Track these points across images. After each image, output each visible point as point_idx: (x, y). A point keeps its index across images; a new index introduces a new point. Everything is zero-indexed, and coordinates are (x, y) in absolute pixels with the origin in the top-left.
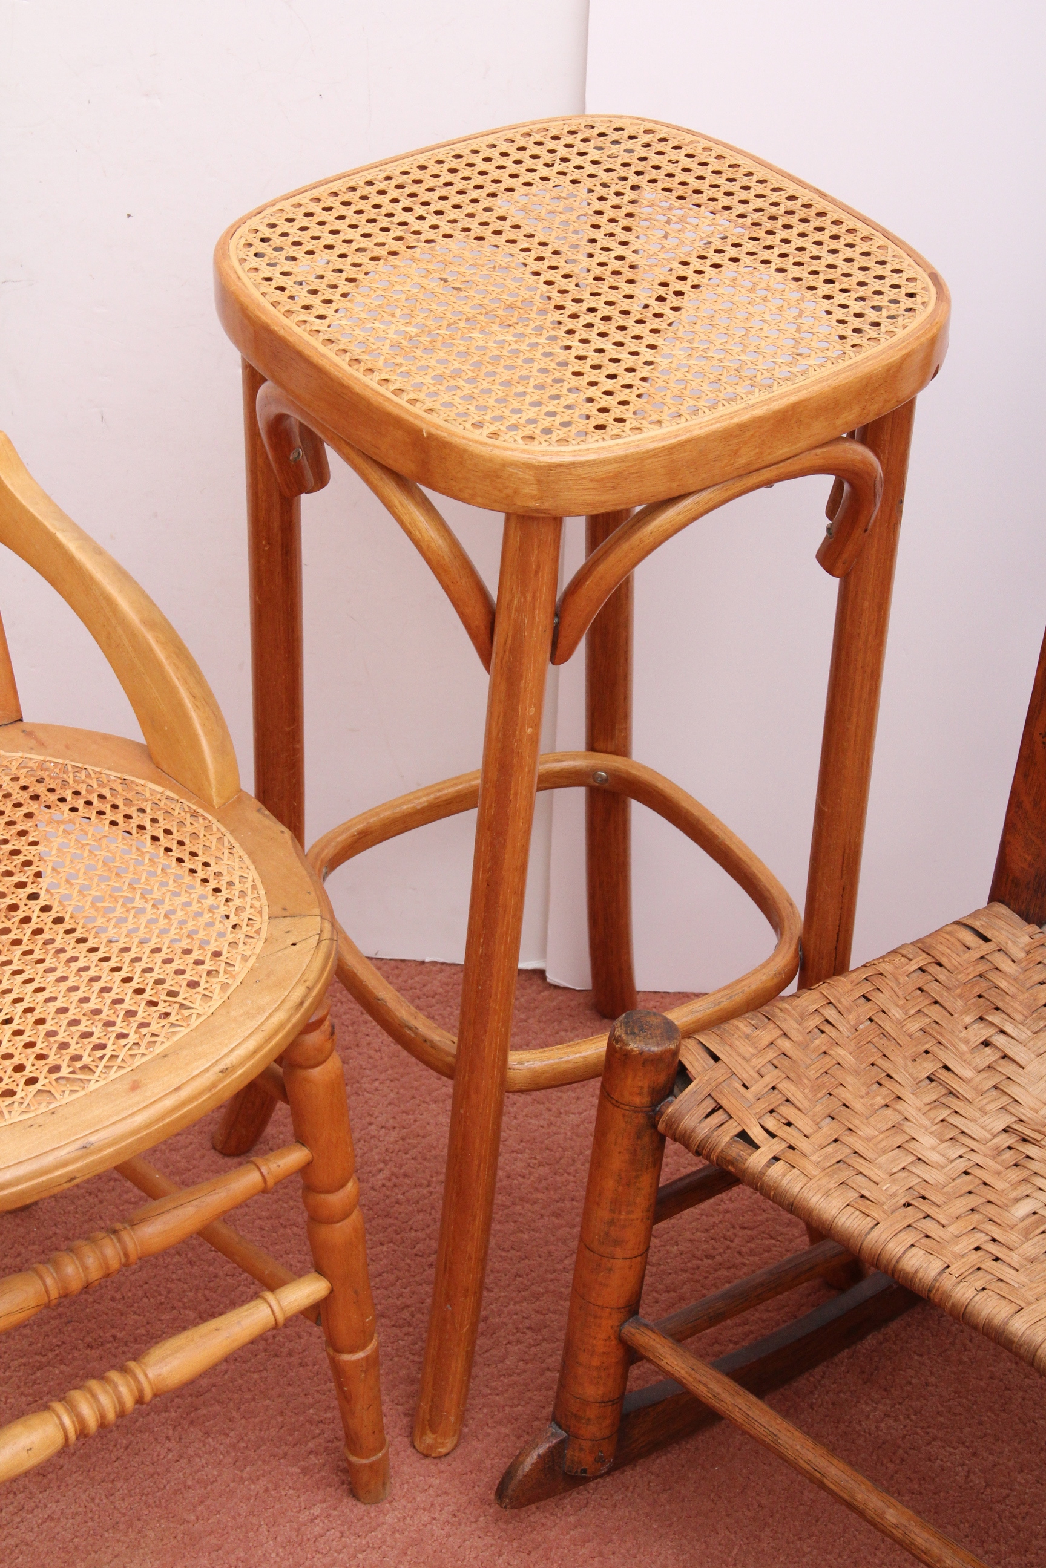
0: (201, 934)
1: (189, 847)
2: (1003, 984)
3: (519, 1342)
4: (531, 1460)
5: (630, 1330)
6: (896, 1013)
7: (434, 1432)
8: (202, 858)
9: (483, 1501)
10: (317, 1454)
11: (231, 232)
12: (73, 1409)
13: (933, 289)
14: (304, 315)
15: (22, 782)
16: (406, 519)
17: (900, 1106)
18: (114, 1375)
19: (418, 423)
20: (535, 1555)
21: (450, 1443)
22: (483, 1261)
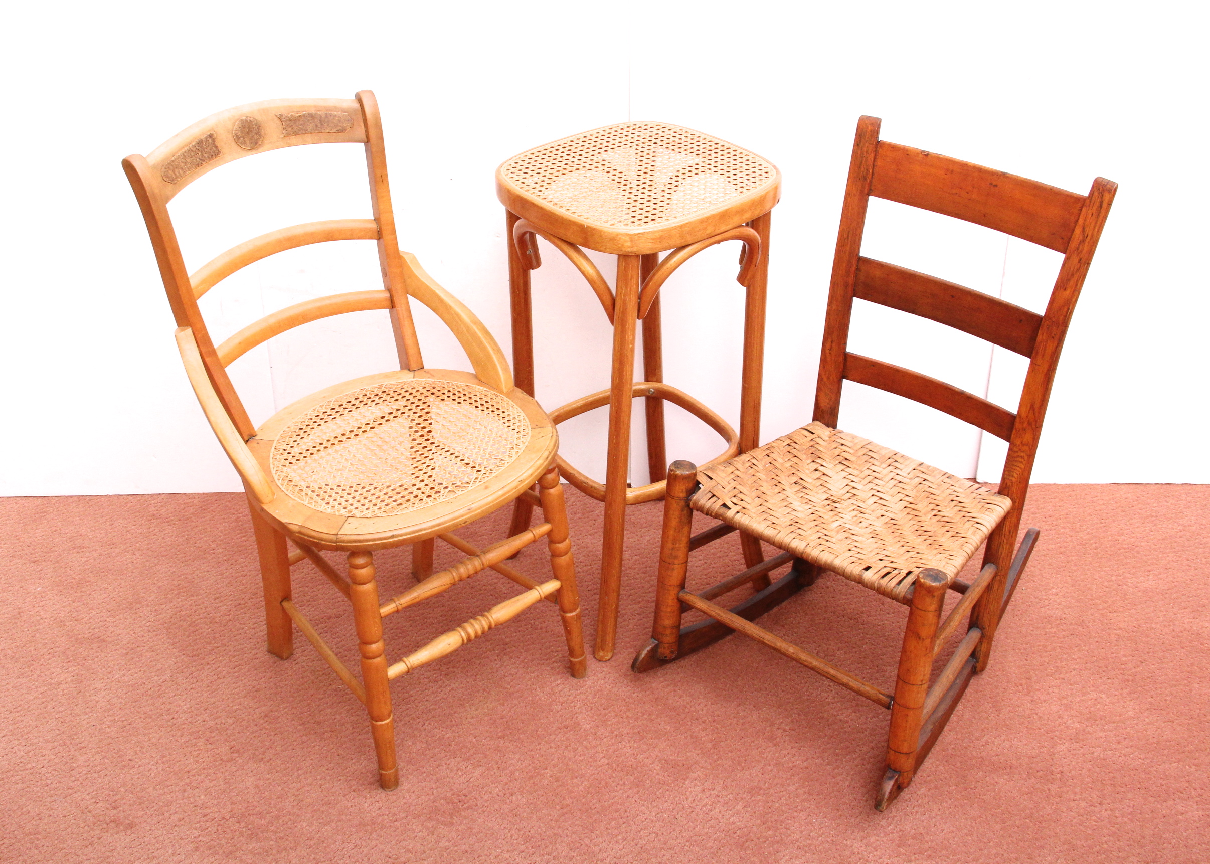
0: (505, 435)
1: (496, 406)
2: (821, 449)
3: (634, 619)
4: (644, 653)
5: (681, 594)
6: (780, 460)
7: (603, 650)
8: (501, 410)
9: (626, 675)
10: (556, 662)
11: (501, 167)
12: (465, 630)
13: (774, 171)
14: (533, 191)
15: (427, 389)
16: (579, 263)
17: (784, 492)
18: (480, 617)
19: (582, 223)
20: (648, 692)
21: (610, 655)
22: (620, 577)
